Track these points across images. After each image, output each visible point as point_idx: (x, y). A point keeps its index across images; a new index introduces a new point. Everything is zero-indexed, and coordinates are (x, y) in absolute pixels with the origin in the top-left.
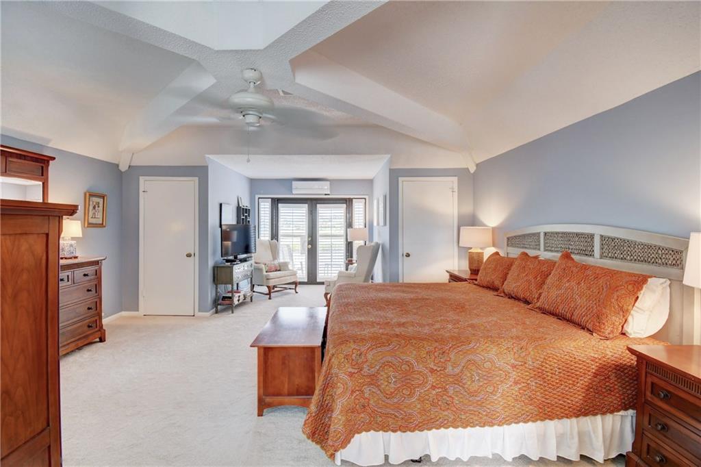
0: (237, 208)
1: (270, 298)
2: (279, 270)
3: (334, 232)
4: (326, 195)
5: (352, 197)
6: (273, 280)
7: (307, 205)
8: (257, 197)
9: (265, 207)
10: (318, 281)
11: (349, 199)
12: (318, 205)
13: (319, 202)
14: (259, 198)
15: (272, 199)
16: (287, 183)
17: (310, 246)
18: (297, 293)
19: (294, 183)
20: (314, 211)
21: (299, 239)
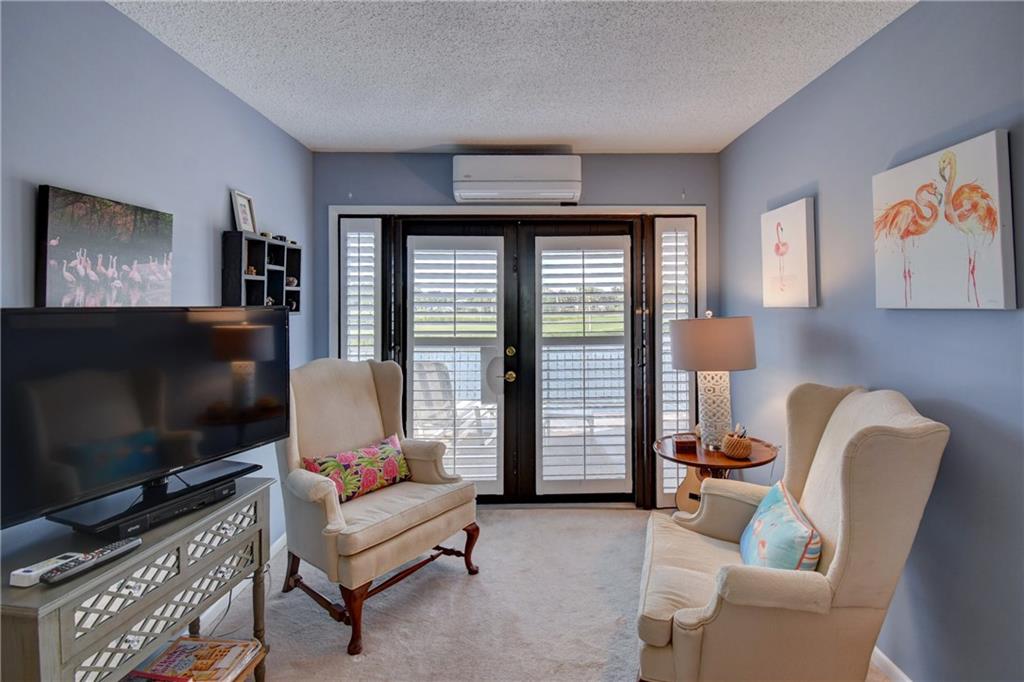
0: (226, 236)
1: (354, 648)
2: (407, 479)
3: (595, 328)
4: (563, 204)
5: (649, 211)
6: (372, 555)
7: (500, 240)
8: (334, 212)
9: (363, 249)
10: (540, 491)
11: (642, 217)
12: (539, 240)
13: (540, 229)
14: (340, 216)
15: (387, 221)
16: (436, 162)
17: (512, 375)
18: (473, 571)
19: (463, 165)
20: (523, 262)
21: (474, 355)
